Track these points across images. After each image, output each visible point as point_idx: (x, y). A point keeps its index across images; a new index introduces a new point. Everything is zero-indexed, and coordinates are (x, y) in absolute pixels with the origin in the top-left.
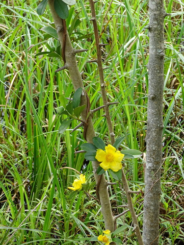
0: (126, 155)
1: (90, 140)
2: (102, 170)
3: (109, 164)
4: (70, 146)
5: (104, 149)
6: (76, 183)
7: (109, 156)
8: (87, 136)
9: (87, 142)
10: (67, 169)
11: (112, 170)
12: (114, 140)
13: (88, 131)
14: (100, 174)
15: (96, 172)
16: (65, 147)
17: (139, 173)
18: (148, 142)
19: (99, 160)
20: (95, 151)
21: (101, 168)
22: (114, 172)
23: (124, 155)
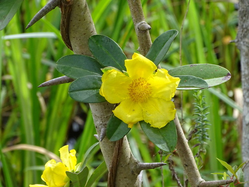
0: (184, 80)
1: (81, 47)
2: (121, 127)
3: (138, 107)
4: (25, 88)
5: (122, 68)
6: (52, 172)
7: (137, 85)
8: (72, 35)
9: (73, 53)
10: (22, 153)
11: (149, 125)
12: (147, 42)
13: (74, 22)
14: (115, 138)
15: (104, 135)
16: (10, 92)
17: (227, 148)
18: (244, 48)
19: (111, 100)
20: (97, 75)
21: (117, 122)
22: (156, 130)
23: (178, 80)
